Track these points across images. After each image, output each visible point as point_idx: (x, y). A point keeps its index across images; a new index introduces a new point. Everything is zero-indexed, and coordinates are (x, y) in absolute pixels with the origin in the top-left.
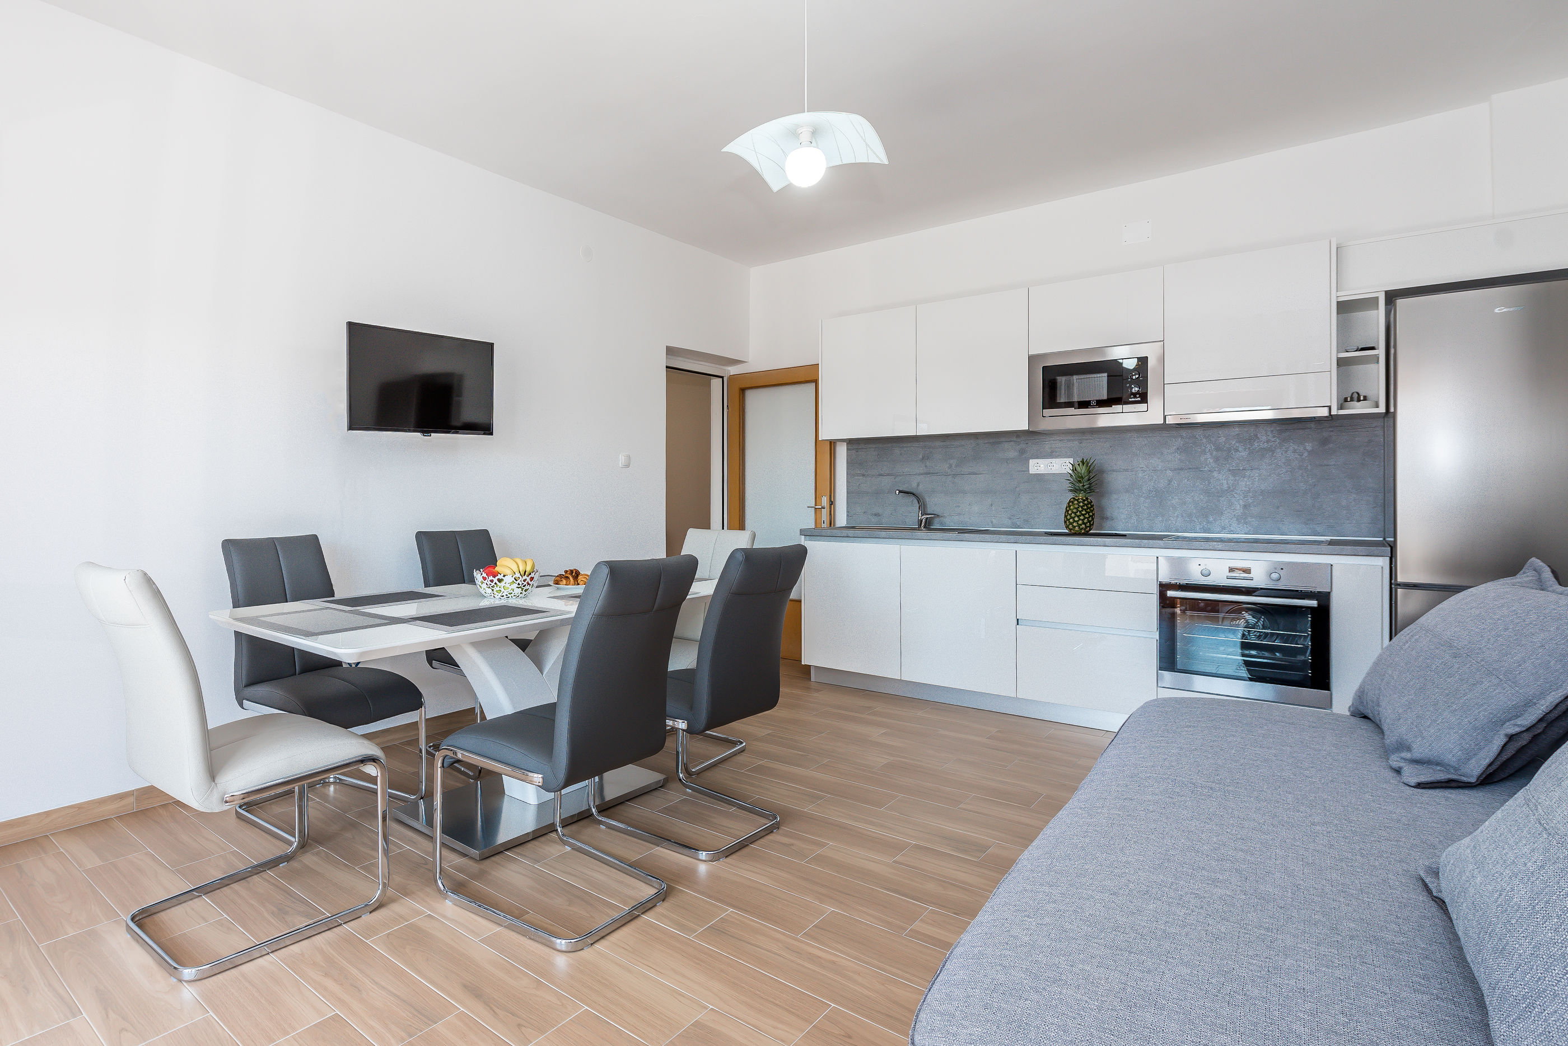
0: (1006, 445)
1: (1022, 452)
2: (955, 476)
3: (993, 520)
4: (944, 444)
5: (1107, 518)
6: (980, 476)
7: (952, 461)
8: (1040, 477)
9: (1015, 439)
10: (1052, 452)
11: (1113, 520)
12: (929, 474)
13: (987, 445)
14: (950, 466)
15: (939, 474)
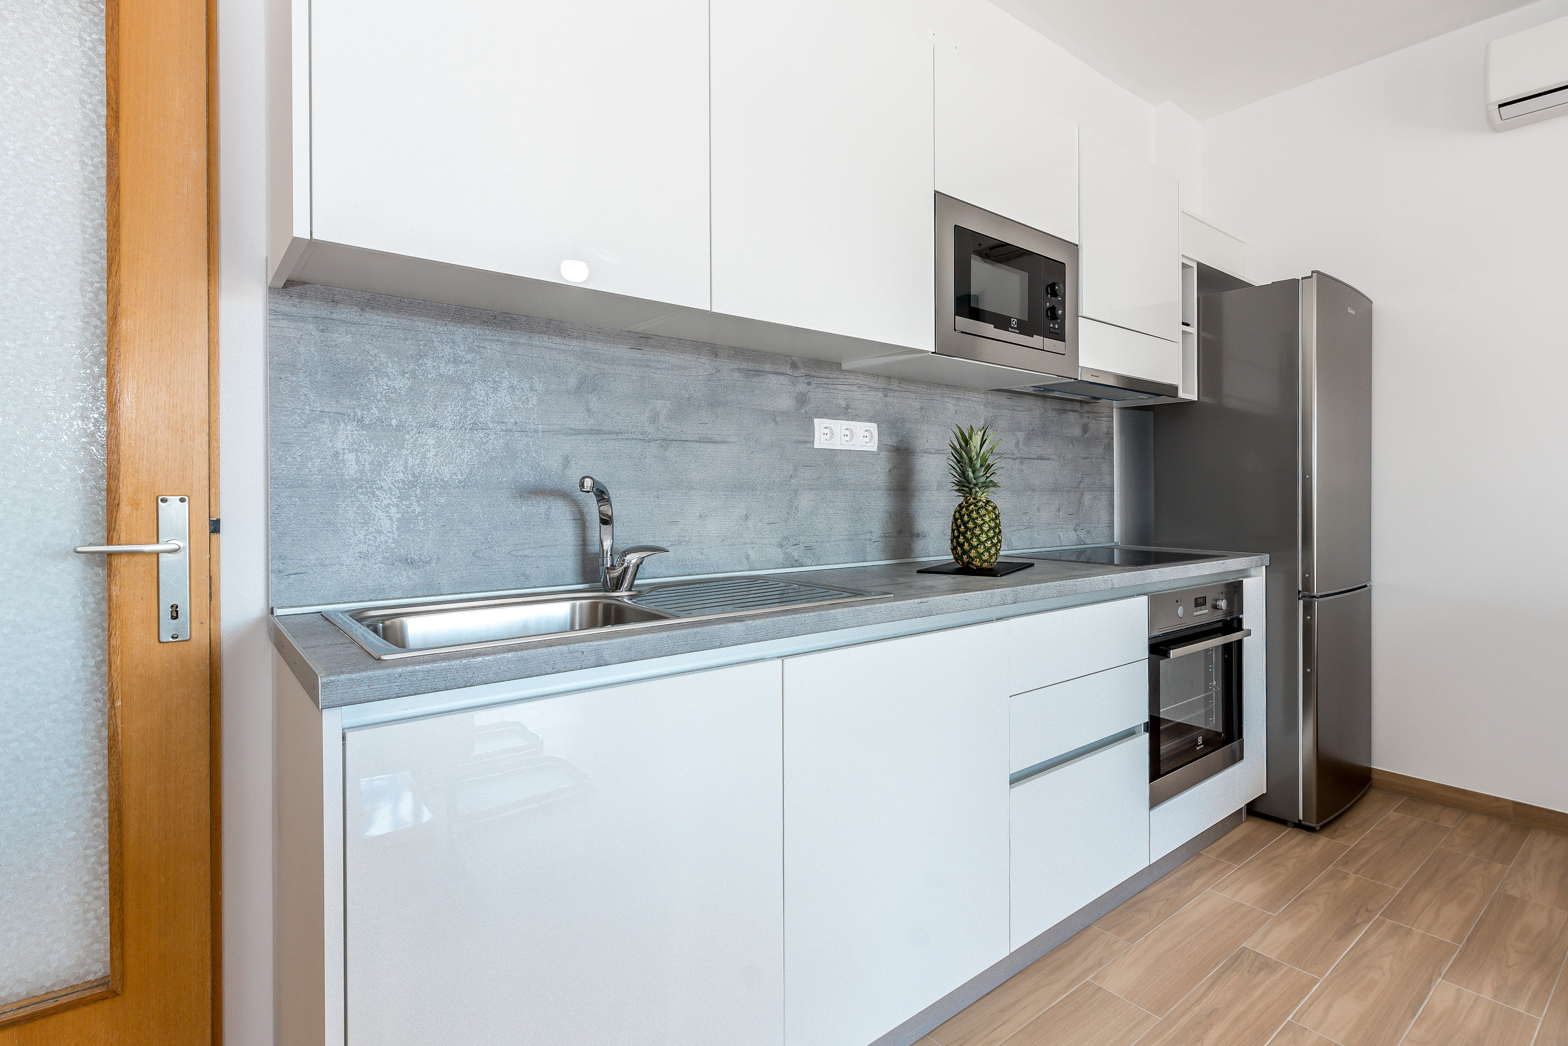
0: (773, 380)
1: (802, 400)
2: (666, 442)
3: (751, 553)
4: (638, 354)
5: (918, 536)
6: (724, 446)
7: (659, 403)
8: (830, 455)
9: (789, 372)
10: (847, 408)
11: (925, 536)
12: (600, 432)
13: (736, 375)
14: (654, 419)
15: (625, 436)
